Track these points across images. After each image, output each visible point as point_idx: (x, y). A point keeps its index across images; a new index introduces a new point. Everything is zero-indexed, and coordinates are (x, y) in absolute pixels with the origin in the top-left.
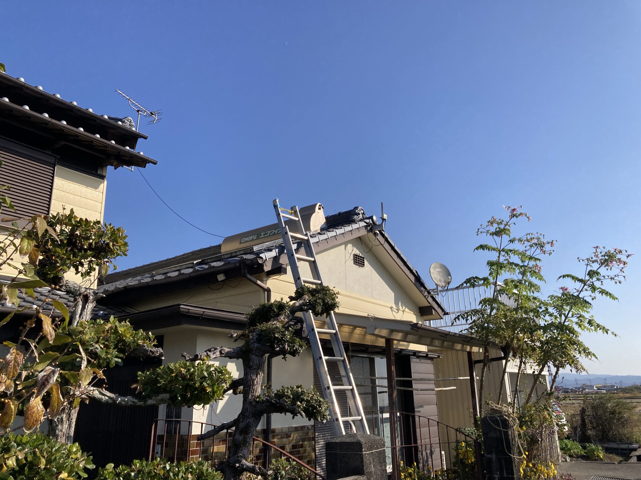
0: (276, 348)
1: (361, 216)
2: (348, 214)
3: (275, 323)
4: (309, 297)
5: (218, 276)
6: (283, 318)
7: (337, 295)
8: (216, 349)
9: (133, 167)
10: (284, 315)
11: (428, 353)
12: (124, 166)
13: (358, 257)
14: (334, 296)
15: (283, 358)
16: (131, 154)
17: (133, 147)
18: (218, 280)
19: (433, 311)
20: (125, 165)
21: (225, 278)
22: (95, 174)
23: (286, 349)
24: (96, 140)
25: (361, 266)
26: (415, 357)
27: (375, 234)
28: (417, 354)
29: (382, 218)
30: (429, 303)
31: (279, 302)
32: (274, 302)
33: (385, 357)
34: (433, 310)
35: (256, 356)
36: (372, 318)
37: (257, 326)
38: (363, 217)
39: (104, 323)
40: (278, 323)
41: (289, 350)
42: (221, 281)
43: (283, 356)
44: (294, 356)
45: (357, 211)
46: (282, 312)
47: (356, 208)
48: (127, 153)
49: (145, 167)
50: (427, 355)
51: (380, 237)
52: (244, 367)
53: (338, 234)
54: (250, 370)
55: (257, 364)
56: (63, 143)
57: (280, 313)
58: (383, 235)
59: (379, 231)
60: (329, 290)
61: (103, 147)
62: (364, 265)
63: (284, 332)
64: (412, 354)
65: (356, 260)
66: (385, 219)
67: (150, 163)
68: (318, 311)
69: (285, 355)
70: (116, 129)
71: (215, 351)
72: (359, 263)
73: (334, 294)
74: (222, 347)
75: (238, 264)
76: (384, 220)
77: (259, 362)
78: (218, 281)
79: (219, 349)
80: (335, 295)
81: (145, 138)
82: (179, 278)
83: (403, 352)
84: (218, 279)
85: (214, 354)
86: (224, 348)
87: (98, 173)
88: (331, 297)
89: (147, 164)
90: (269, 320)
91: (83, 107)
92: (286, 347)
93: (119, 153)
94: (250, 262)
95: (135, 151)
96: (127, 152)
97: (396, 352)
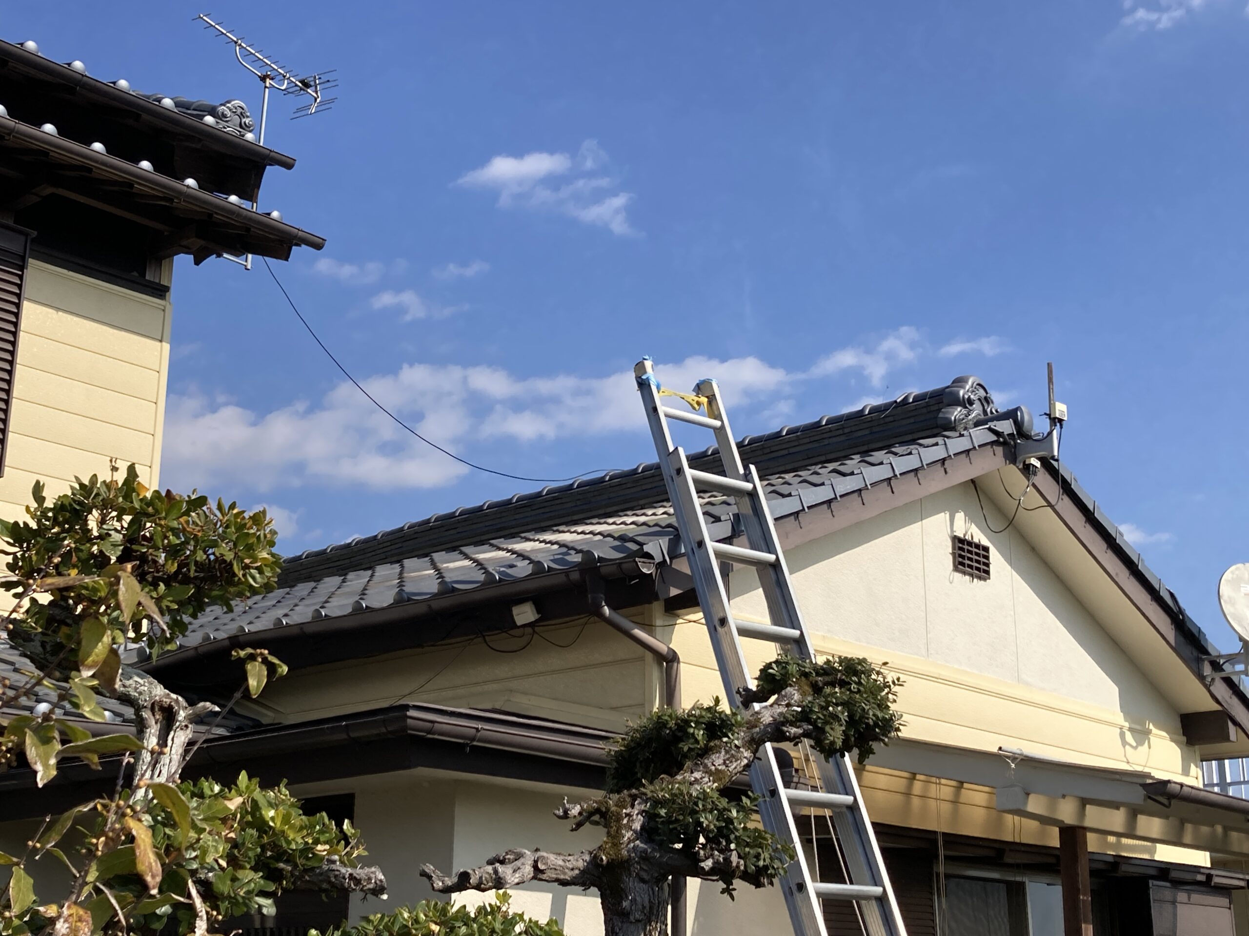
0: (703, 861)
1: (976, 411)
2: (933, 401)
3: (696, 780)
4: (804, 694)
5: (516, 610)
6: (721, 761)
7: (895, 689)
8: (519, 856)
9: (250, 256)
10: (723, 753)
11: (1213, 872)
12: (225, 255)
13: (966, 547)
14: (886, 690)
15: (723, 892)
16: (246, 217)
17: (250, 193)
18: (514, 622)
19: (1232, 728)
20: (228, 253)
21: (537, 616)
22: (138, 283)
23: (734, 864)
24: (142, 178)
25: (980, 578)
26: (1168, 884)
27: (1027, 470)
28: (1174, 874)
29: (1049, 415)
30: (1217, 701)
31: (709, 709)
32: (693, 708)
33: (1060, 882)
34: (1230, 724)
35: (643, 881)
36: (1014, 759)
37: (644, 786)
38: (985, 412)
39: (221, 791)
40: (706, 779)
41: (742, 868)
42: (524, 626)
43: (725, 886)
44: (758, 885)
45: (961, 393)
46: (717, 742)
47: (960, 381)
48: (233, 217)
49: (287, 259)
50: (1209, 877)
51: (1043, 479)
52: (605, 914)
53: (897, 473)
54: (622, 922)
55: (644, 907)
56: (49, 190)
57: (712, 744)
58: (1054, 473)
59: (1040, 459)
60: (868, 672)
61: (161, 199)
62: (987, 572)
63: (725, 809)
64: (1153, 872)
65: (963, 557)
66: (1061, 421)
67: (303, 246)
68: (833, 743)
69: (729, 883)
70: (200, 140)
71: (518, 863)
72: (970, 567)
73: (886, 685)
74: (537, 850)
75: (575, 576)
76: (1056, 421)
77: (650, 901)
78: (514, 626)
79: (529, 857)
80: (889, 687)
81: (288, 164)
82: (396, 614)
83: (1124, 868)
84: (516, 618)
85: (515, 871)
86: (545, 854)
87: (147, 278)
88: (875, 698)
89: (294, 248)
90: (680, 767)
91: (104, 78)
92: (734, 858)
93: (210, 216)
94: (614, 569)
95: (255, 208)
96: (232, 212)
97: (1101, 866)
